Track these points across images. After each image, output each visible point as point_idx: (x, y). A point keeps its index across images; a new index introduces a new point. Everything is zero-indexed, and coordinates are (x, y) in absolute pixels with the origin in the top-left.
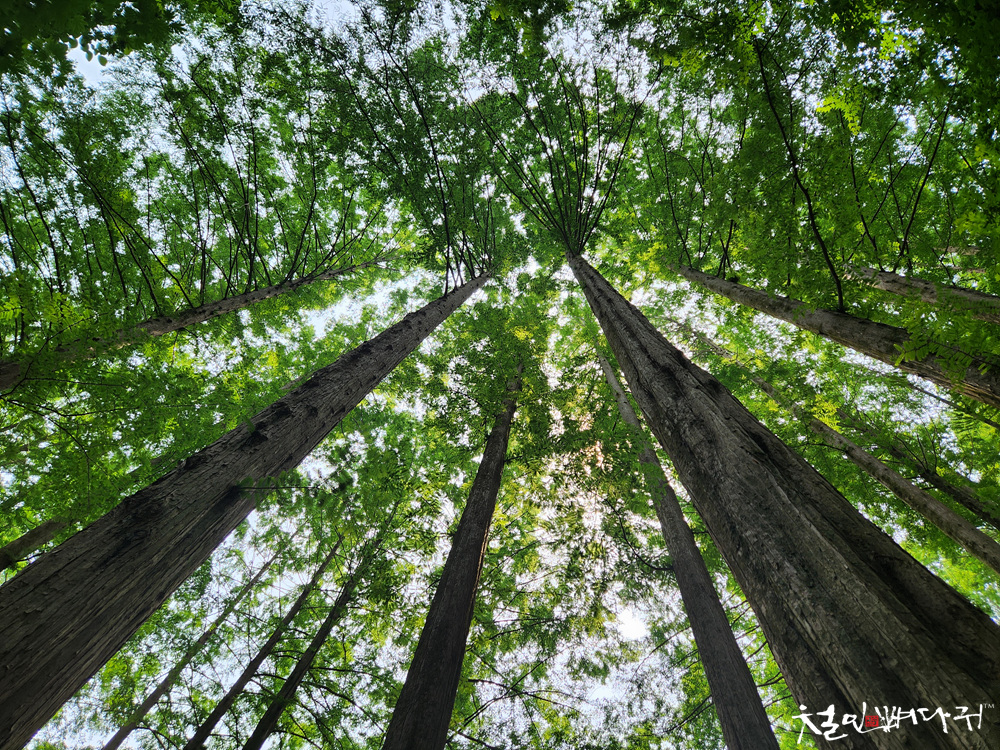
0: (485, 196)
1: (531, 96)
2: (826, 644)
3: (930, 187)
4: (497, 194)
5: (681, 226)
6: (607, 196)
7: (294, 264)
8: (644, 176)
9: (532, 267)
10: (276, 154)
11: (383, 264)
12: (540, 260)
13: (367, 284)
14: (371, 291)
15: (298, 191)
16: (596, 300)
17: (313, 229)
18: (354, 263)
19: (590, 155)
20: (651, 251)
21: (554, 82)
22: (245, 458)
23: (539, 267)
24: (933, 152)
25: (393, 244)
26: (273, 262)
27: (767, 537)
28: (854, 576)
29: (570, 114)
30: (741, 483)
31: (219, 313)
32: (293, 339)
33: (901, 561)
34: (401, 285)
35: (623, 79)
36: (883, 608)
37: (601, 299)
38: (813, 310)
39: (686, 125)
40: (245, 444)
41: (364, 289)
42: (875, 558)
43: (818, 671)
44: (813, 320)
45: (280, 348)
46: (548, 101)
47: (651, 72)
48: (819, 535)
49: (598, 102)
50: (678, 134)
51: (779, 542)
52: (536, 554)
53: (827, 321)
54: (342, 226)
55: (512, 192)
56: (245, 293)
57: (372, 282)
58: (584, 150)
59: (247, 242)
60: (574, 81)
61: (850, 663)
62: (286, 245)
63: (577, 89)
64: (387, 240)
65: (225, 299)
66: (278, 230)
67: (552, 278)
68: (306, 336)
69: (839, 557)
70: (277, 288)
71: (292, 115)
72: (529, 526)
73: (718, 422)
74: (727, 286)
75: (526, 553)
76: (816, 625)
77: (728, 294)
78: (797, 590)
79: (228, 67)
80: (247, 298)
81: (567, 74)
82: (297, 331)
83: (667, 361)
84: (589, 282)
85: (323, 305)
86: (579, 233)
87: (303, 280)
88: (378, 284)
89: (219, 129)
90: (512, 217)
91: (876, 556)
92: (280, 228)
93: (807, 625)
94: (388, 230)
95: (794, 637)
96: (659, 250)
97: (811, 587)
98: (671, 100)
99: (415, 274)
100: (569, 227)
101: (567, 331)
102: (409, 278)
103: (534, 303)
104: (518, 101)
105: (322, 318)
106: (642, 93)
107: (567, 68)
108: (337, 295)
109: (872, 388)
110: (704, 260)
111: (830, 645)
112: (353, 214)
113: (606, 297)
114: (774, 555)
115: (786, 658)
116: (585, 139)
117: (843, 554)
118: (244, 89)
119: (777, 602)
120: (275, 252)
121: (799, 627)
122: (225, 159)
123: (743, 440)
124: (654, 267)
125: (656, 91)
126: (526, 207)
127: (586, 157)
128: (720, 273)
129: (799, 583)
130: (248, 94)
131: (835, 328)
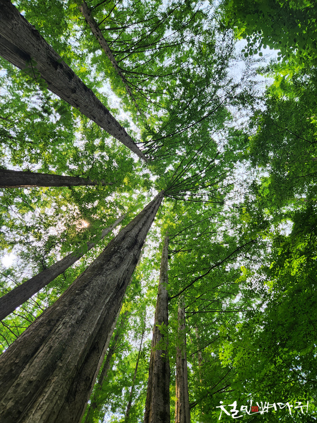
0: (177, 151)
1: (219, 161)
2: (56, 336)
3: (216, 314)
4: (179, 156)
5: (183, 232)
6: (189, 200)
7: (129, 72)
8: (198, 212)
9: (153, 178)
10: (173, 56)
11: (139, 114)
12: (157, 181)
13: (128, 108)
14: (126, 110)
15: (161, 68)
16: (151, 206)
17: (146, 78)
18: (136, 100)
19: (202, 190)
20: (171, 224)
21: (226, 169)
22: (45, 60)
23: (154, 181)
24: (228, 311)
25: (148, 116)
26: (127, 62)
27: (89, 300)
28: (88, 337)
29: (215, 178)
30: (106, 283)
31: (99, 39)
32: (95, 78)
33: (98, 352)
34: (132, 124)
35: (231, 195)
36: (80, 352)
37: (152, 209)
38: (166, 289)
39: (220, 223)
40: (51, 59)
41: (126, 107)
42: (96, 342)
43: (43, 338)
44: (163, 290)
45: (89, 72)
46: (218, 168)
47: (237, 205)
48: (98, 319)
49: (221, 187)
50: (216, 221)
51: (89, 305)
52: (28, 211)
53: (164, 295)
54: (150, 91)
55: (182, 163)
56: (111, 51)
57: (130, 110)
58: (204, 187)
59: (133, 48)
60: (228, 176)
61: (53, 348)
62: (136, 67)
63: (225, 178)
64: (149, 113)
65: (106, 41)
66: (142, 62)
67: (151, 188)
68: (98, 84)
69: (93, 329)
70: (117, 66)
71: (191, 60)
72: (40, 205)
73: (124, 267)
74: (166, 255)
75: (27, 206)
76: (62, 330)
77: (163, 257)
78: (73, 318)
79: (205, 27)
80: (109, 52)
81: (229, 173)
82: (99, 79)
83: (140, 241)
84: (156, 202)
85: (114, 89)
86: (172, 194)
87: (124, 77)
88: (129, 113)
89: (179, 27)
90: (171, 165)
91: (97, 343)
92: (142, 63)
93: (61, 326)
94: (154, 113)
95: (52, 323)
96: (173, 226)
97: (76, 322)
98: (228, 215)
99: (138, 129)
100: (174, 189)
101: (131, 199)
102: (136, 127)
103: (139, 183)
104: (216, 156)
105: (108, 90)
106: (228, 204)
107: (232, 172)
108: (120, 95)
109: (138, 320)
110: (173, 244)
111: (57, 338)
112: (157, 96)
113: (153, 210)
114: (83, 304)
115: (42, 323)
116: (208, 186)
117: (94, 330)
118: (198, 36)
119: (64, 312)
120: (131, 62)
121: (58, 324)
122: (166, 32)
123: (122, 278)
124: (166, 226)
125: (230, 208)
126: (177, 170)
127: (201, 188)
128: (170, 252)
129: (76, 318)
130: (196, 38)
131: (162, 299)
